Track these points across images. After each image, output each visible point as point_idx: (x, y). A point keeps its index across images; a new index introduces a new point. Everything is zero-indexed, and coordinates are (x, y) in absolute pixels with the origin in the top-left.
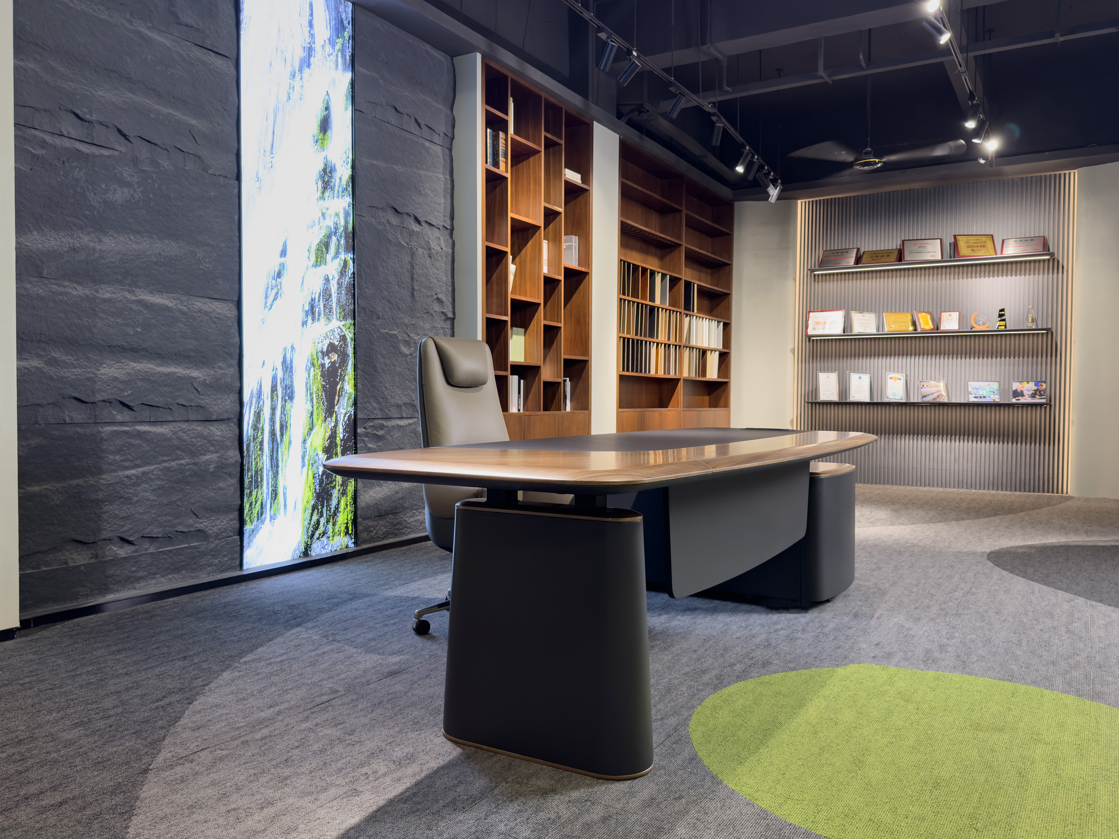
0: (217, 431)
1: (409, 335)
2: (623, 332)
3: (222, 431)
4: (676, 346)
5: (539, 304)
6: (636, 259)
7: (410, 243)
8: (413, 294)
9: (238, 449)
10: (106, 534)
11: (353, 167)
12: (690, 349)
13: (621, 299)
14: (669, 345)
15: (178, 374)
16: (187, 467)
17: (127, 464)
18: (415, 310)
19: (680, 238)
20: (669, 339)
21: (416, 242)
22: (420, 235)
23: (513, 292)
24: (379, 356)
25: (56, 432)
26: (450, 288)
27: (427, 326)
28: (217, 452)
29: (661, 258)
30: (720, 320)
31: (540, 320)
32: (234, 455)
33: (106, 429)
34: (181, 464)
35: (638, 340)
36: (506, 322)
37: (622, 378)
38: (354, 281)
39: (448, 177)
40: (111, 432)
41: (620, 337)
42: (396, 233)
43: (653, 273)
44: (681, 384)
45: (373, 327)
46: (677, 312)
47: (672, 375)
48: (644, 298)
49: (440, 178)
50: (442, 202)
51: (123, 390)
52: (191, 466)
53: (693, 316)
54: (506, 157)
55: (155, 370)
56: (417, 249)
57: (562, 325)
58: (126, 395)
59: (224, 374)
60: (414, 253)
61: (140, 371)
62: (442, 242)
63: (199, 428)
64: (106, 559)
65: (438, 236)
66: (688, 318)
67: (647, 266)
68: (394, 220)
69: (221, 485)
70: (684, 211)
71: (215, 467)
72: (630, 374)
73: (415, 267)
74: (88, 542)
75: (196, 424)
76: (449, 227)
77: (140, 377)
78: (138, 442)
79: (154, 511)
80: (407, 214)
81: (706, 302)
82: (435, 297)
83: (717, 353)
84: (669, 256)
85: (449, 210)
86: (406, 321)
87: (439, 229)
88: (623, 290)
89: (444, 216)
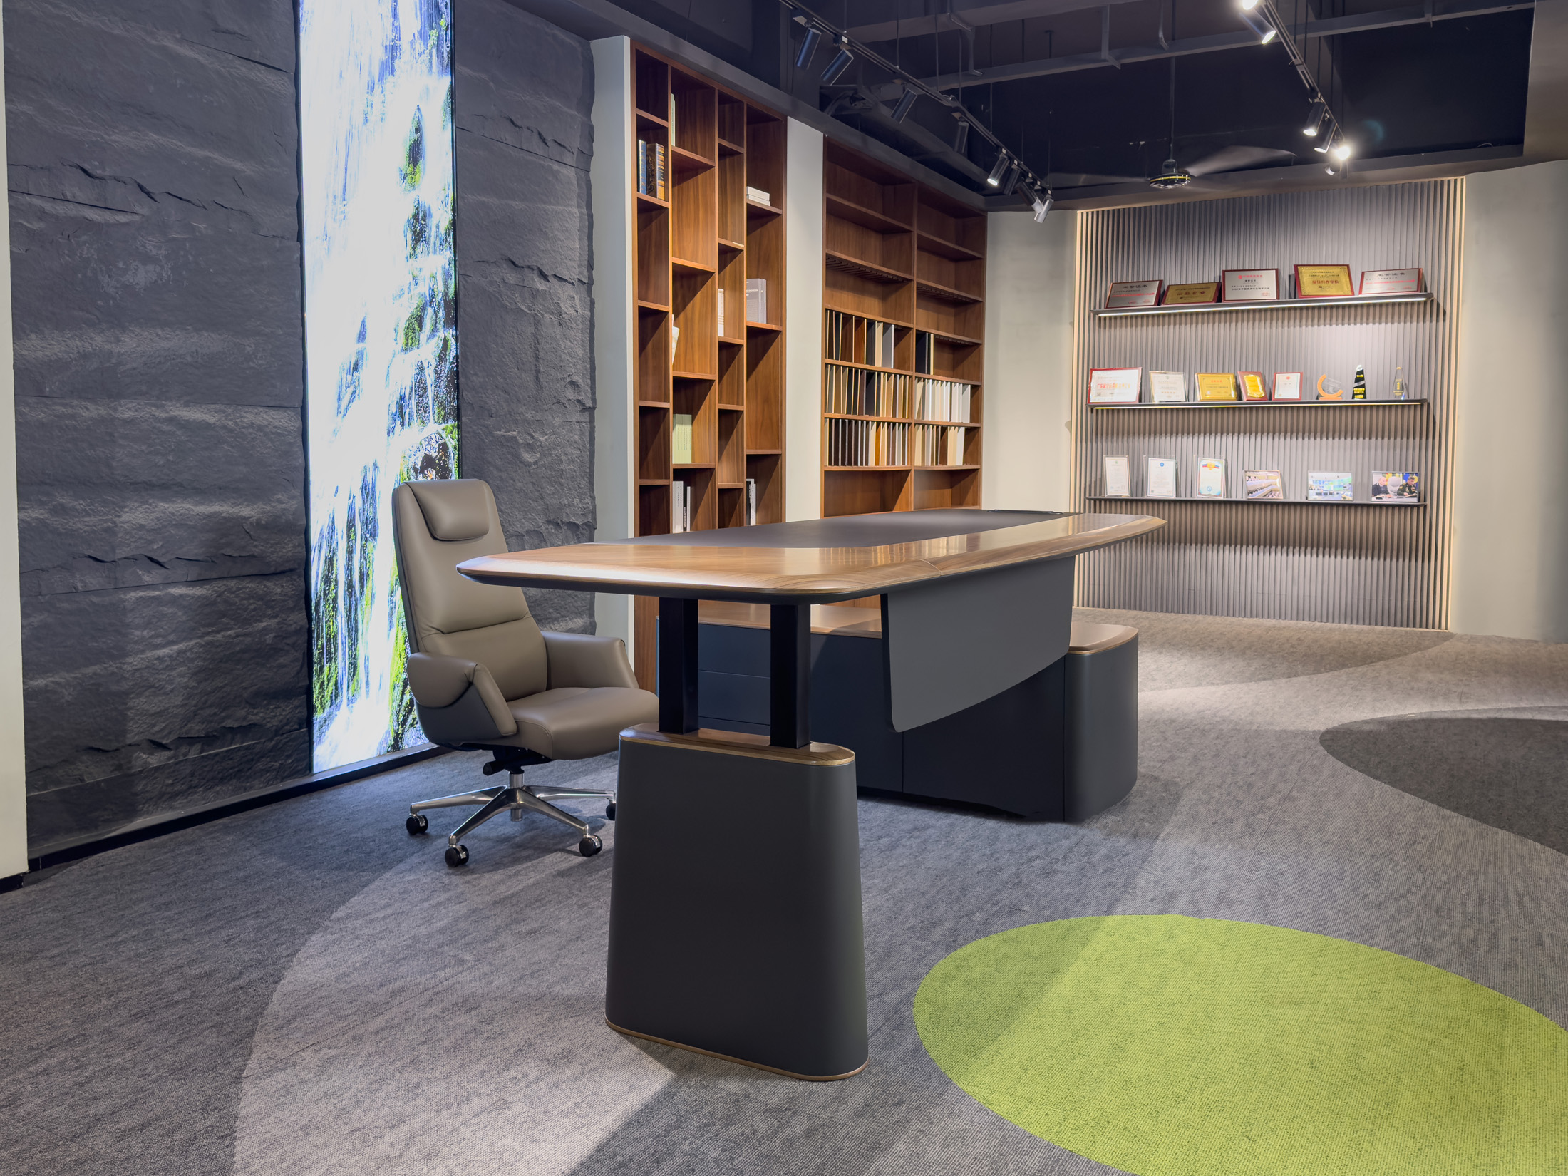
0: (277, 588)
1: (532, 436)
2: (830, 411)
3: (282, 586)
4: (904, 424)
5: (711, 382)
6: (849, 304)
7: (533, 308)
8: (537, 378)
9: (304, 611)
10: (131, 738)
11: (454, 209)
12: (923, 427)
13: (827, 364)
14: (894, 424)
15: (224, 515)
16: (237, 640)
17: (158, 641)
18: (541, 400)
19: (909, 270)
20: (894, 415)
21: (541, 305)
22: (547, 296)
23: (676, 367)
24: (492, 469)
25: (65, 605)
26: (588, 366)
27: (558, 421)
28: (276, 617)
29: (884, 298)
30: (966, 382)
31: (714, 403)
32: (298, 618)
33: (128, 596)
34: (230, 636)
35: (850, 421)
36: (667, 409)
37: (828, 475)
38: (457, 366)
39: (584, 211)
40: (137, 599)
41: (826, 418)
42: (513, 294)
43: (871, 324)
44: (911, 478)
45: (483, 429)
46: (905, 376)
47: (898, 465)
48: (859, 360)
49: (575, 211)
50: (575, 245)
51: (151, 542)
52: (241, 638)
53: (928, 379)
54: (665, 178)
55: (192, 510)
56: (542, 315)
57: (744, 408)
58: (155, 549)
59: (285, 509)
60: (539, 322)
61: (173, 514)
62: (577, 302)
63: (252, 585)
64: (133, 771)
65: (572, 294)
66: (921, 384)
67: (864, 315)
68: (512, 278)
69: (281, 660)
70: (916, 232)
71: (275, 637)
72: (840, 468)
73: (540, 341)
74: (110, 749)
75: (248, 580)
76: (586, 281)
77: (174, 523)
78: (171, 610)
79: (194, 702)
80: (529, 267)
81: (947, 356)
82: (569, 380)
83: (963, 430)
84: (893, 297)
85: (586, 258)
86: (529, 416)
87: (573, 284)
88: (830, 351)
89: (580, 266)
